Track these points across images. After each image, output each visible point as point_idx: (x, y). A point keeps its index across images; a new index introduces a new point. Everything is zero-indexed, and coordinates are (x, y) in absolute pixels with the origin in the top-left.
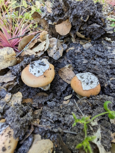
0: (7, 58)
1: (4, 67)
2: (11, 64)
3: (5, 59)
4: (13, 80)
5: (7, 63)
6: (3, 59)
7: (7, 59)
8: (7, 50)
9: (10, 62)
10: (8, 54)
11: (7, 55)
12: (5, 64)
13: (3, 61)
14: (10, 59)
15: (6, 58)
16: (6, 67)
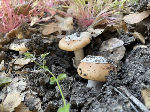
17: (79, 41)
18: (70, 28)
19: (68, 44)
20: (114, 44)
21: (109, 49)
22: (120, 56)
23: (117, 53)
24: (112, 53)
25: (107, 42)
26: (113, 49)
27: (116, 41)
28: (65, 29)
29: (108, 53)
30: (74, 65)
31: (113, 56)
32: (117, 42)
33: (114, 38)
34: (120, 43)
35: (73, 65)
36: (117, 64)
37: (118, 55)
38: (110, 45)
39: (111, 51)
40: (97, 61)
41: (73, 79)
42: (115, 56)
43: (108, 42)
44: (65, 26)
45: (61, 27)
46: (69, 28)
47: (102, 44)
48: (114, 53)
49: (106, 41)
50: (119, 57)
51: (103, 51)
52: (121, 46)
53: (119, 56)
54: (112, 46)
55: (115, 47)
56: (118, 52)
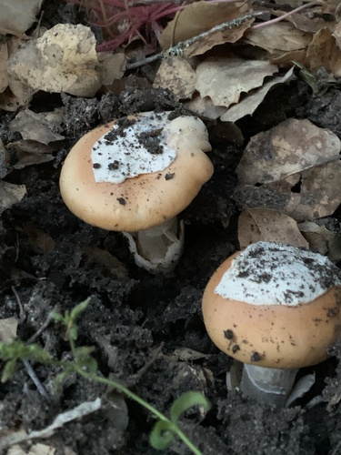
0: (71, 63)
1: (49, 87)
2: (77, 86)
3: (64, 61)
4: (46, 143)
5: (64, 78)
6: (61, 60)
7: (70, 66)
8: (81, 38)
9: (76, 77)
10: (79, 51)
11: (74, 52)
12: (58, 78)
13: (58, 66)
14: (78, 68)
15: (68, 60)
16: (56, 90)
17: (168, 177)
18: (78, 81)
19: (122, 201)
20: (299, 152)
21: (282, 175)
22: (330, 199)
23: (316, 186)
24: (296, 189)
25: (269, 140)
26: (300, 173)
27: (308, 137)
28: (53, 83)
29: (281, 190)
30: (139, 259)
31: (302, 203)
32: (312, 139)
33: (297, 121)
34: (324, 147)
35: (133, 259)
36: (327, 242)
37: (321, 197)
38: (281, 154)
39: (293, 182)
40: (293, 296)
41: (205, 374)
42: (310, 203)
43: (275, 142)
44: (49, 71)
45: (23, 74)
46: (73, 78)
47: (248, 148)
48: (304, 188)
49: (261, 134)
50: (324, 202)
51: (258, 185)
52: (332, 161)
53: (326, 197)
54: (292, 159)
55: (307, 164)
56: (320, 184)
